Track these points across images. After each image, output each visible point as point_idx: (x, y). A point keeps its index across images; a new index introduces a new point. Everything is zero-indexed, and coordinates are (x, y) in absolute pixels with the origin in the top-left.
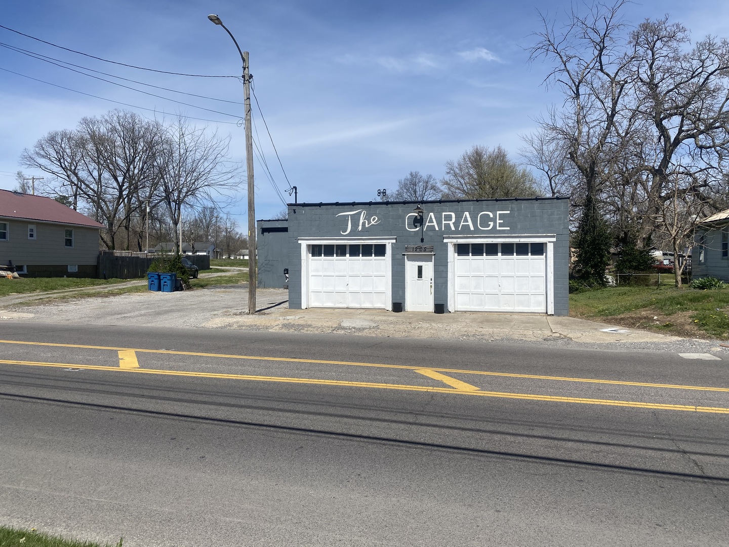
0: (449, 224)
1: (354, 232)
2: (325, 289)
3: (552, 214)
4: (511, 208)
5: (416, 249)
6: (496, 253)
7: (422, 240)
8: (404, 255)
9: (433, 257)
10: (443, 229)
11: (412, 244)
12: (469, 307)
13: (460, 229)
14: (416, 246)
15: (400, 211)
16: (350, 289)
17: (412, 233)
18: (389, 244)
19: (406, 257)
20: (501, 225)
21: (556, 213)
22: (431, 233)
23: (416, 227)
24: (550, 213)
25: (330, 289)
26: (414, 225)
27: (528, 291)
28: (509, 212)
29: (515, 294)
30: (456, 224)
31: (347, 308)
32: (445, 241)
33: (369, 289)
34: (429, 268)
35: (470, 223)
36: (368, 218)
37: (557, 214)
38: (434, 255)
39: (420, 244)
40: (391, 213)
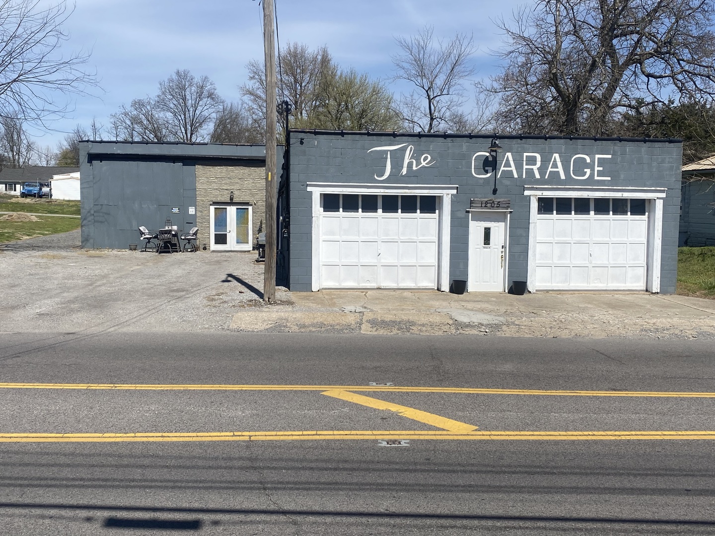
0: (532, 169)
1: (395, 177)
2: (345, 261)
3: (663, 161)
4: (614, 151)
5: (485, 204)
6: (587, 211)
7: (495, 191)
8: (468, 212)
9: (509, 215)
10: (524, 177)
11: (480, 196)
12: (550, 284)
13: (546, 177)
14: (486, 200)
15: (464, 148)
16: (383, 261)
17: (482, 182)
18: (447, 195)
19: (470, 214)
20: (600, 174)
21: (667, 160)
22: (507, 182)
23: (487, 172)
24: (660, 160)
25: (353, 260)
26: (484, 169)
27: (625, 262)
28: (610, 156)
29: (609, 266)
30: (542, 170)
31: (379, 289)
32: (527, 193)
33: (412, 261)
34: (499, 231)
35: (560, 169)
36: (416, 156)
37: (669, 162)
38: (511, 212)
39: (492, 197)
40: (450, 151)
